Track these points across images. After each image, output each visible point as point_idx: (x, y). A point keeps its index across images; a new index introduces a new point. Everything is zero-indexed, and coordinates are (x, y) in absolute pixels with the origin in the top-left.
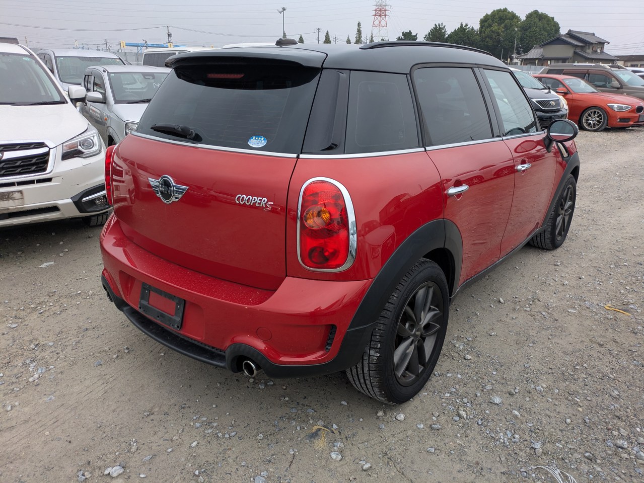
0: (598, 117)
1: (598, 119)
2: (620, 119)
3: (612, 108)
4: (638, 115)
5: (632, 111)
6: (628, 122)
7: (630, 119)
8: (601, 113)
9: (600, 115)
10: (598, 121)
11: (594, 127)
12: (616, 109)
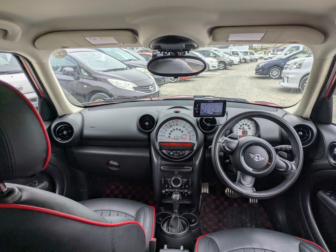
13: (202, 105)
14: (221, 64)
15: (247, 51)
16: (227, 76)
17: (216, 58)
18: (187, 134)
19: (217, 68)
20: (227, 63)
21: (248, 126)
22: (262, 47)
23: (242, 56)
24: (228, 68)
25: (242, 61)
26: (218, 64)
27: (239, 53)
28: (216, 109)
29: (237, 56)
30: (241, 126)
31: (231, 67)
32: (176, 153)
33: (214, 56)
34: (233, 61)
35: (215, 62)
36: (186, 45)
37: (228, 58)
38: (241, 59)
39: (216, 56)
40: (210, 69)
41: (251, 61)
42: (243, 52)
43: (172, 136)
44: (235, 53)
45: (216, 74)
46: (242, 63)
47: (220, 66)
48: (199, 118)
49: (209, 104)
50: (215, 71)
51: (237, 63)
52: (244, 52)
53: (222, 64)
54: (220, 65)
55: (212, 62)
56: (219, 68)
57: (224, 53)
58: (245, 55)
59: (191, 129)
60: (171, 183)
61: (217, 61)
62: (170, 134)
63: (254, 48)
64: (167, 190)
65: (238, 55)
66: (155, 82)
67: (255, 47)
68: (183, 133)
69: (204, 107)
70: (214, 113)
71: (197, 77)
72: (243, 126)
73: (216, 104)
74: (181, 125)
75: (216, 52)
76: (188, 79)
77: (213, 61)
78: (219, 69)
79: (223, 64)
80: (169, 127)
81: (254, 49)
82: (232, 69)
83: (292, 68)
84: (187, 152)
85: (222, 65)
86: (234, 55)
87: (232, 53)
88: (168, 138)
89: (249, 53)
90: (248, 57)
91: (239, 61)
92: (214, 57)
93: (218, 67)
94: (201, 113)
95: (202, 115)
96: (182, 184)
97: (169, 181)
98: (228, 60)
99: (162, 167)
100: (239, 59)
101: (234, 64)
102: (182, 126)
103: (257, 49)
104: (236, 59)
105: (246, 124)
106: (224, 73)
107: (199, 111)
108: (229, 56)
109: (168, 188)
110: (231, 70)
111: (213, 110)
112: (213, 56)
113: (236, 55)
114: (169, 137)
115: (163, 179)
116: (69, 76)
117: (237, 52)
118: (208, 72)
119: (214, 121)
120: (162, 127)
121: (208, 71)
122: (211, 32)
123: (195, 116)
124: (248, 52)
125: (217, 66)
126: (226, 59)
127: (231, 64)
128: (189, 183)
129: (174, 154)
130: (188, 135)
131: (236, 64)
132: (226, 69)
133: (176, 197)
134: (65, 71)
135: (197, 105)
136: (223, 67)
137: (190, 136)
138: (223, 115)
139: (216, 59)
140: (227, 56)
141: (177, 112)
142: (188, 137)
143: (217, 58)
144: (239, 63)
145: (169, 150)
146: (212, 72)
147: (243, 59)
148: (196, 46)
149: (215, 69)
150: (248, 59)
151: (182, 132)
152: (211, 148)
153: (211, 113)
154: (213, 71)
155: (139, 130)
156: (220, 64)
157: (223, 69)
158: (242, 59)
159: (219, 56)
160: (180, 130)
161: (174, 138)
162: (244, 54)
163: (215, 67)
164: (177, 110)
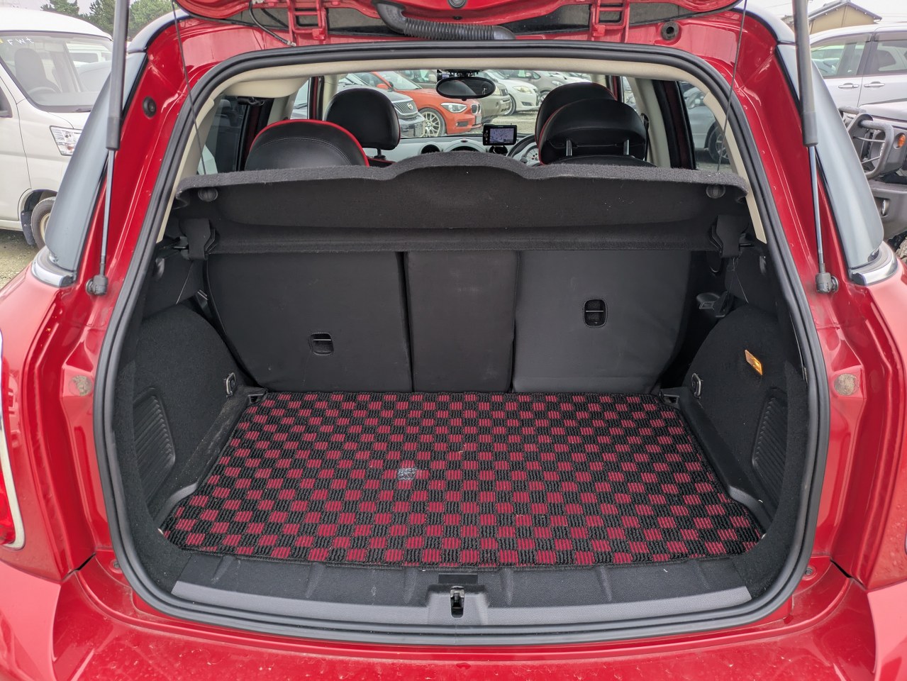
0: (433, 121)
1: (434, 124)
2: (459, 123)
3: (447, 109)
4: (474, 117)
5: (468, 112)
6: (466, 126)
7: (467, 122)
8: (436, 116)
9: (435, 120)
10: (434, 127)
12: (451, 110)
13: (491, 130)
17: (532, 80)
26: (537, 97)
28: (506, 136)
30: (534, 156)
35: (530, 91)
40: (517, 109)
48: (489, 147)
49: (499, 130)
55: (523, 91)
61: (535, 88)
69: (494, 133)
70: (505, 140)
73: (506, 130)
77: (525, 89)
83: (693, 106)
92: (527, 79)
94: (491, 140)
95: (492, 143)
107: (489, 137)
111: (504, 137)
112: (524, 76)
118: (512, 117)
119: (505, 151)
121: (512, 115)
123: (484, 144)
135: (487, 132)
138: (513, 143)
139: (534, 84)
141: (464, 141)
143: (535, 81)
146: (523, 117)
149: (530, 111)
153: (502, 141)
154: (525, 115)
159: (540, 77)
163: (530, 104)
164: (464, 139)
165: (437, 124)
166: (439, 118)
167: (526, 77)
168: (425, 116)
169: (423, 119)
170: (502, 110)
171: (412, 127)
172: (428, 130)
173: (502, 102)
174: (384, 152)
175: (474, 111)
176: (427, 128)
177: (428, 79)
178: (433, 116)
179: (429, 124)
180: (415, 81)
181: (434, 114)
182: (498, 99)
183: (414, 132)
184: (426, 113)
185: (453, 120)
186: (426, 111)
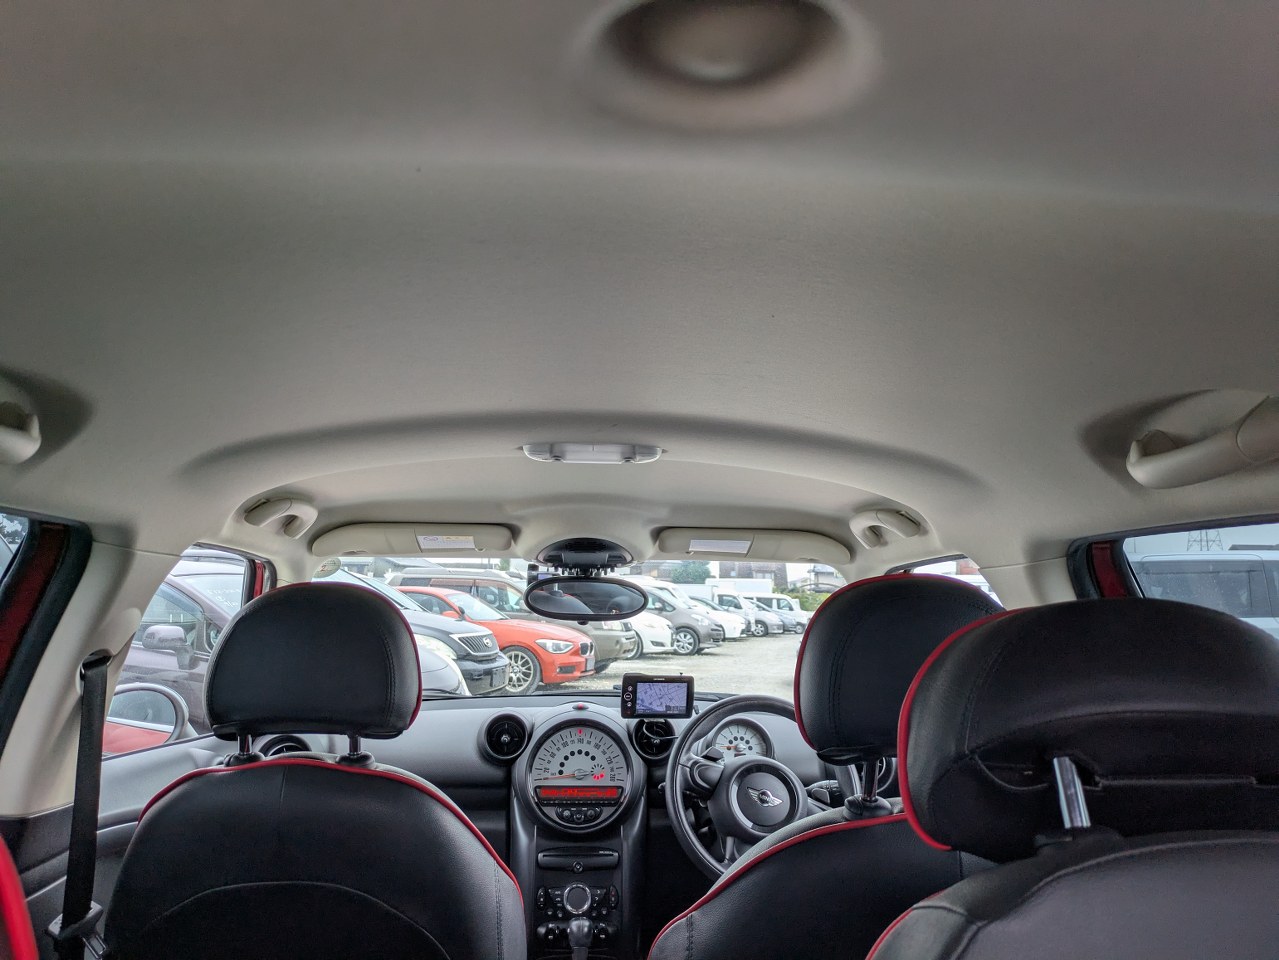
0: (523, 665)
1: (524, 669)
2: (561, 668)
3: (544, 647)
4: (583, 660)
5: (575, 653)
6: (572, 672)
7: (573, 667)
8: (527, 658)
9: (527, 662)
10: (524, 674)
11: (519, 686)
12: (551, 650)
13: (641, 687)
14: (682, 635)
15: (769, 594)
16: (704, 676)
17: (664, 613)
18: (605, 764)
19: (668, 648)
20: (702, 631)
21: (747, 742)
22: (817, 585)
23: (752, 612)
24: (706, 651)
25: (753, 629)
26: (672, 635)
27: (743, 603)
28: (671, 700)
29: (737, 610)
30: (731, 742)
31: (718, 646)
32: (579, 812)
33: (658, 605)
34: (721, 626)
35: (662, 627)
36: (610, 557)
37: (704, 618)
38: (749, 623)
39: (664, 608)
40: (645, 651)
41: (784, 630)
42: (755, 600)
43: (567, 770)
44: (730, 601)
45: (666, 667)
46: (755, 636)
47: (678, 641)
48: (634, 722)
49: (657, 686)
50: (664, 659)
51: (737, 634)
52: (759, 599)
53: (685, 636)
54: (678, 637)
55: (653, 627)
56: (675, 647)
57: (692, 598)
58: (764, 609)
59: (616, 750)
60: (562, 902)
61: (670, 624)
62: (562, 765)
63: (790, 587)
64: (550, 926)
65: (738, 606)
66: (463, 681)
67: (795, 585)
68: (596, 762)
69: (646, 693)
70: (668, 708)
71: (601, 678)
72: (735, 743)
73: (672, 685)
74: (589, 743)
75: (665, 596)
76: (567, 684)
77: (656, 624)
78: (675, 653)
79: (689, 636)
80: (561, 747)
81: (792, 591)
82: (722, 655)
84: (607, 812)
85: (686, 640)
86: (726, 608)
87: (716, 600)
88: (558, 775)
89: (775, 602)
90: (772, 618)
91: (744, 627)
92: (657, 612)
93: (672, 645)
94: (638, 707)
95: (641, 712)
96: (592, 904)
97: (558, 896)
98: (706, 622)
99: (540, 855)
100: (743, 621)
101: (724, 640)
102: (593, 744)
103: (803, 591)
104: (733, 623)
105: (742, 739)
106: (694, 666)
107: (634, 701)
108: (709, 609)
109: (554, 918)
110: (716, 658)
111: (666, 702)
112: (654, 607)
113: (732, 609)
114: (561, 772)
115: (541, 892)
116: (163, 653)
117: (735, 598)
118: (638, 661)
119: (668, 730)
120: (544, 746)
121: (638, 659)
122: (657, 534)
123: (625, 715)
124: (771, 599)
125: (667, 641)
126: (699, 618)
127: (718, 636)
128: (610, 900)
129: (572, 815)
130: (608, 767)
131: (734, 640)
132: (699, 652)
133: (580, 928)
134: (152, 635)
135: (630, 689)
136: (690, 644)
137: (612, 770)
138: (688, 715)
139: (666, 618)
140: (701, 608)
141: (580, 708)
142: (607, 773)
143: (668, 613)
144: (745, 635)
145: (560, 805)
146: (653, 662)
147: (758, 622)
148: (629, 558)
149: (662, 653)
150: (773, 623)
151: (593, 758)
152: (663, 788)
153: (662, 709)
154: (656, 658)
155: (485, 756)
156: (677, 634)
157: (691, 654)
158: (753, 621)
159: (674, 609)
160: (587, 754)
161: (573, 776)
162: (758, 606)
163: (662, 645)
164: (581, 704)
165: (529, 669)
166: (533, 662)
167: (656, 609)
168: (510, 658)
169: (507, 661)
170: (625, 652)
171: (489, 673)
172: (515, 678)
173: (624, 640)
174: (367, 745)
175: (584, 652)
176: (512, 675)
177: (518, 607)
178: (523, 658)
179: (517, 669)
180: (501, 608)
181: (524, 655)
182: (618, 636)
183: (492, 680)
184: (513, 653)
185: (553, 663)
186: (513, 650)
